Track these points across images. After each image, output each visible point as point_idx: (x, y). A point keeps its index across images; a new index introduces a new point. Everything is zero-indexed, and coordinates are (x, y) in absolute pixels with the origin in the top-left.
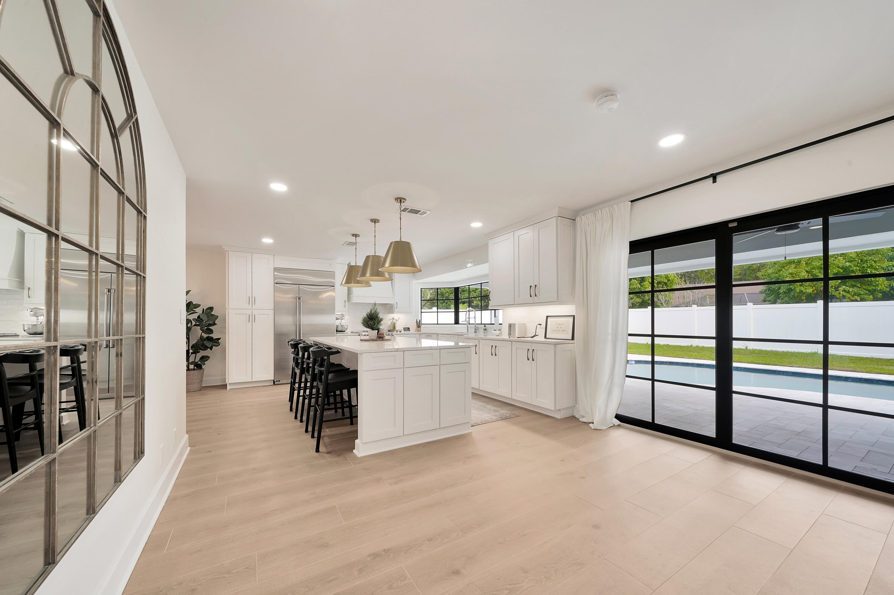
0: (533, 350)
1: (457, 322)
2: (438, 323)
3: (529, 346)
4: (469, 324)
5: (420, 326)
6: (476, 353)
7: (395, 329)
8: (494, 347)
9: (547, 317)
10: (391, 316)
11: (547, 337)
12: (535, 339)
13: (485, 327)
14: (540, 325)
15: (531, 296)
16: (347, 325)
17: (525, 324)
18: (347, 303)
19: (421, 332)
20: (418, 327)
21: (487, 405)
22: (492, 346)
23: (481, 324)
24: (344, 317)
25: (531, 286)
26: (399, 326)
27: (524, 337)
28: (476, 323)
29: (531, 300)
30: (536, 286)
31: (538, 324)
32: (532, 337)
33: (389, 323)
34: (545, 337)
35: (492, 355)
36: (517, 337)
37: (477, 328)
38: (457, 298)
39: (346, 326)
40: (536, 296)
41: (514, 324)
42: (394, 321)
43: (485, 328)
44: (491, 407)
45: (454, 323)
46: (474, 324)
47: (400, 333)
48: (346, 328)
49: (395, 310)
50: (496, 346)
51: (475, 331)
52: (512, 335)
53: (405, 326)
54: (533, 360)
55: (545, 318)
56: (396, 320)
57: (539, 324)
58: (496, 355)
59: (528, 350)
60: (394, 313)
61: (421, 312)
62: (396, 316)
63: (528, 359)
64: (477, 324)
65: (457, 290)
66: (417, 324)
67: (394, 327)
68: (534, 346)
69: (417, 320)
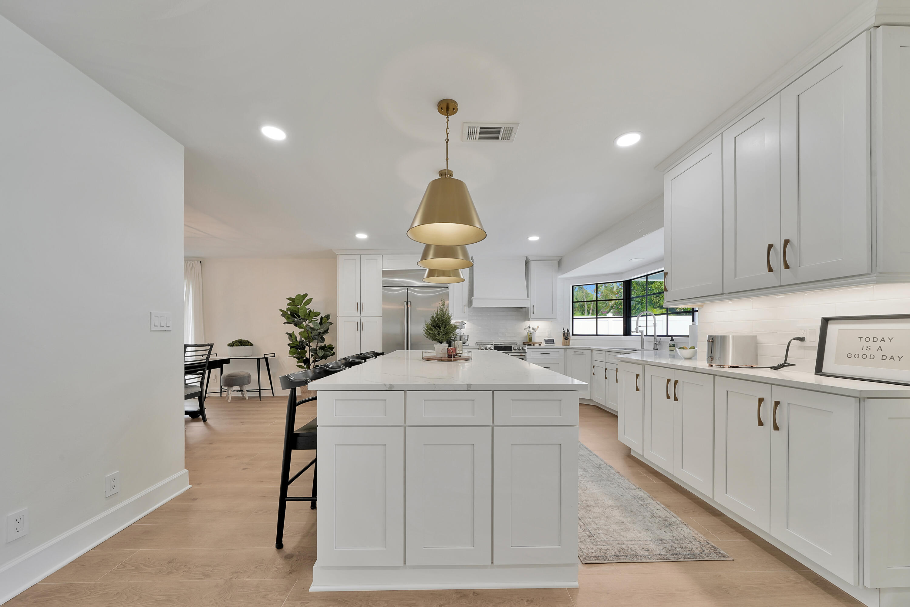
0: (777, 403)
1: (627, 331)
2: (598, 334)
3: (763, 391)
4: (647, 335)
5: (568, 338)
6: (638, 390)
7: (531, 341)
8: (672, 383)
9: (826, 321)
10: (527, 324)
11: (823, 371)
12: (785, 374)
13: (673, 340)
14: (802, 339)
15: (770, 270)
16: (468, 336)
17: (756, 336)
18: (467, 308)
19: (571, 346)
20: (565, 339)
21: (650, 501)
22: (669, 381)
23: (667, 336)
24: (464, 325)
25: (770, 246)
26: (538, 337)
27: (752, 367)
28: (657, 334)
29: (771, 279)
30: (787, 242)
31: (794, 339)
32: (776, 368)
33: (525, 333)
34: (819, 370)
35: (668, 397)
36: (730, 364)
37: (657, 343)
38: (628, 297)
39: (466, 336)
40: (787, 267)
41: (723, 339)
42: (531, 330)
43: (672, 342)
44: (658, 507)
45: (622, 334)
46: (653, 336)
47: (540, 347)
48: (466, 338)
49: (531, 316)
50: (676, 382)
51: (654, 347)
52: (716, 362)
53: (549, 337)
54: (776, 428)
55: (819, 324)
56: (534, 329)
57: (797, 339)
58: (676, 399)
59: (761, 400)
60: (529, 320)
61: (573, 319)
62: (533, 324)
63: (761, 423)
64: (658, 336)
65: (627, 285)
66: (564, 335)
67: (530, 340)
68: (779, 394)
69: (563, 329)
